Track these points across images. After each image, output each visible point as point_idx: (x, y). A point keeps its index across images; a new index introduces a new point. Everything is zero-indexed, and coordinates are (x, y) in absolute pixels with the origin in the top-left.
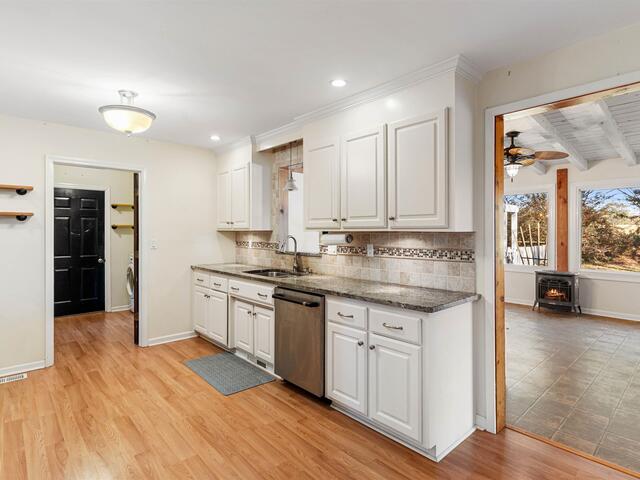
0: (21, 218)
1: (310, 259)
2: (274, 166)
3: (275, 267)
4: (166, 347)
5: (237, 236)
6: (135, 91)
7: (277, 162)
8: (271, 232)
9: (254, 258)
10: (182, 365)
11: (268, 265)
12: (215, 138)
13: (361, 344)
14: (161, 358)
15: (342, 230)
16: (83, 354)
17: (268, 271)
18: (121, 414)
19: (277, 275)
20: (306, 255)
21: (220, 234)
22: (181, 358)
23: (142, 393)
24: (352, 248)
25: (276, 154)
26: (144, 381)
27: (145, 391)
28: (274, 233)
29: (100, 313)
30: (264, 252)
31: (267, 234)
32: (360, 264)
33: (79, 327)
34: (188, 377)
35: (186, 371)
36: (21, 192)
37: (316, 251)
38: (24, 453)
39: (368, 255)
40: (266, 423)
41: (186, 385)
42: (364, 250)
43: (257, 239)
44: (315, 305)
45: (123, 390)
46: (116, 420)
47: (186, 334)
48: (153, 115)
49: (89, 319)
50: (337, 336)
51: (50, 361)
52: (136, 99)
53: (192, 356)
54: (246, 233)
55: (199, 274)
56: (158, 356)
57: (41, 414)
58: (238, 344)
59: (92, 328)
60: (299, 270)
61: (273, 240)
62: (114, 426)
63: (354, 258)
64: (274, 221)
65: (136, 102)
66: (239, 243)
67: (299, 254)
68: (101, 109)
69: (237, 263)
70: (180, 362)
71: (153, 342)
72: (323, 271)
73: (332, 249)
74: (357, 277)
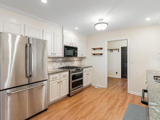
0: (102, 54)
16: (115, 88)
23: (107, 104)
26: (112, 101)
36: (101, 49)
45: (106, 101)
70: (129, 102)
71: (131, 92)
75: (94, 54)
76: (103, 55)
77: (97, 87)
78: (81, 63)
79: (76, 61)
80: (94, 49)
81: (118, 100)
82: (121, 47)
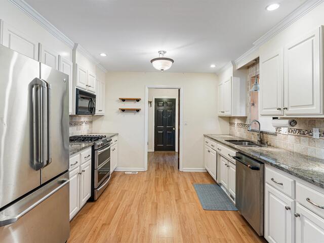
0: (138, 111)
1: (269, 136)
2: (248, 76)
3: (248, 139)
4: (190, 174)
5: (230, 119)
6: (164, 50)
7: (250, 74)
8: (247, 117)
9: (238, 133)
10: (191, 185)
11: (245, 137)
12: (213, 66)
13: (288, 208)
14: (185, 178)
15: (285, 116)
16: (158, 168)
17: (243, 141)
18: (155, 201)
19: (249, 144)
20: (267, 133)
21: (220, 119)
22: (194, 181)
23: (168, 194)
24: (300, 130)
25: (249, 69)
26: (172, 188)
27: (170, 193)
28: (248, 118)
29: (173, 152)
30: (243, 130)
31: (244, 119)
32: (307, 142)
33: (164, 156)
34: (192, 192)
35: (192, 189)
36: (138, 100)
37: (273, 130)
38: (119, 204)
39: (314, 137)
40: (218, 237)
41: (188, 197)
42: (310, 133)
43: (239, 122)
44: (257, 169)
45: (163, 190)
46: (153, 203)
47: (200, 170)
48: (172, 61)
49: (168, 154)
50: (271, 195)
51: (146, 169)
52: (165, 54)
53: (199, 181)
54: (234, 118)
55: (207, 139)
56: (184, 177)
57: (133, 190)
58: (222, 182)
59: (168, 158)
60: (262, 143)
61: (248, 122)
62: (150, 205)
63: (302, 138)
64: (248, 110)
65: (165, 56)
66: (231, 124)
67: (262, 132)
68: (152, 61)
69: (230, 135)
70: (192, 183)
71: (184, 170)
72: (278, 145)
73: (284, 130)
74: (305, 154)
75: (123, 110)
76: (140, 112)
77: (131, 173)
78: (92, 128)
79: (84, 124)
80: (123, 100)
81: (177, 185)
82: (155, 99)
